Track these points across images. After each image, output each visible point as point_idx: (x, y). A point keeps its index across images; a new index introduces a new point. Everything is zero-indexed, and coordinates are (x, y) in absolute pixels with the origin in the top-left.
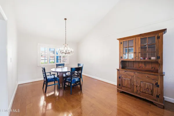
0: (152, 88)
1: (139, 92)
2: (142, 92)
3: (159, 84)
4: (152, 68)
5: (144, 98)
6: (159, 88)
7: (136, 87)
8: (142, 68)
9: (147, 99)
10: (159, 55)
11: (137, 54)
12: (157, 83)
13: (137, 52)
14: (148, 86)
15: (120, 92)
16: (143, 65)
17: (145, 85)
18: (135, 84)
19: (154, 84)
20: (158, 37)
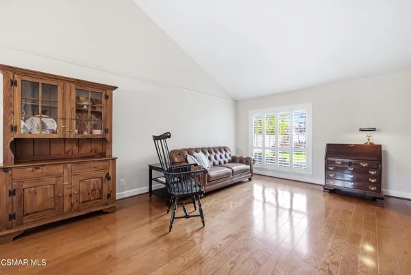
0: (100, 186)
1: (76, 206)
2: (82, 203)
3: (110, 174)
4: (92, 151)
5: (88, 212)
6: (111, 182)
7: (68, 197)
8: (72, 153)
9: (93, 210)
10: (108, 127)
11: (68, 122)
12: (108, 174)
13: (68, 116)
14: (94, 186)
15: (14, 239)
16: (75, 148)
17: (88, 185)
18: (67, 192)
19: (104, 177)
20: (106, 95)
